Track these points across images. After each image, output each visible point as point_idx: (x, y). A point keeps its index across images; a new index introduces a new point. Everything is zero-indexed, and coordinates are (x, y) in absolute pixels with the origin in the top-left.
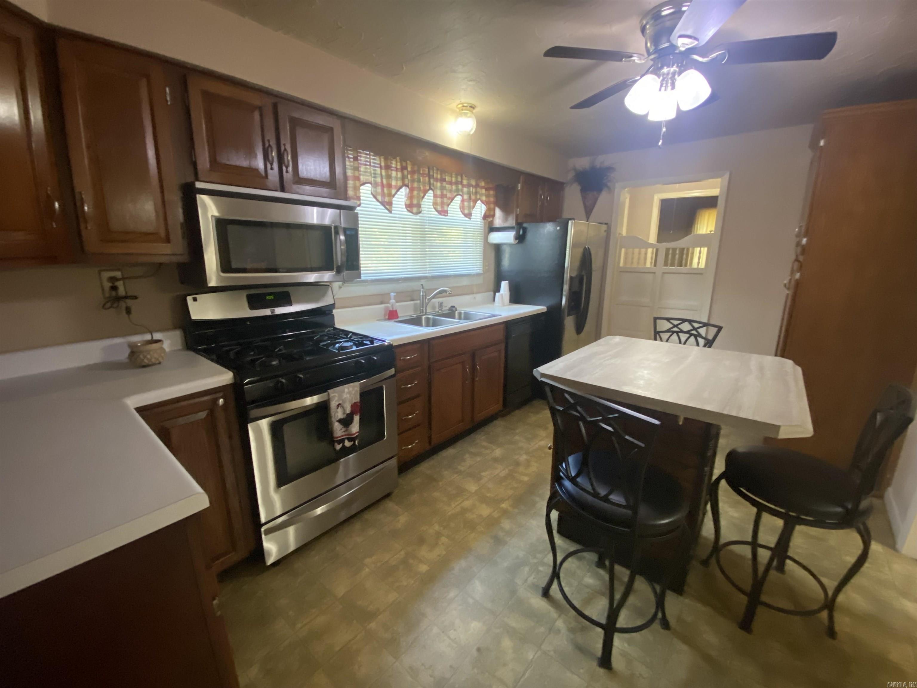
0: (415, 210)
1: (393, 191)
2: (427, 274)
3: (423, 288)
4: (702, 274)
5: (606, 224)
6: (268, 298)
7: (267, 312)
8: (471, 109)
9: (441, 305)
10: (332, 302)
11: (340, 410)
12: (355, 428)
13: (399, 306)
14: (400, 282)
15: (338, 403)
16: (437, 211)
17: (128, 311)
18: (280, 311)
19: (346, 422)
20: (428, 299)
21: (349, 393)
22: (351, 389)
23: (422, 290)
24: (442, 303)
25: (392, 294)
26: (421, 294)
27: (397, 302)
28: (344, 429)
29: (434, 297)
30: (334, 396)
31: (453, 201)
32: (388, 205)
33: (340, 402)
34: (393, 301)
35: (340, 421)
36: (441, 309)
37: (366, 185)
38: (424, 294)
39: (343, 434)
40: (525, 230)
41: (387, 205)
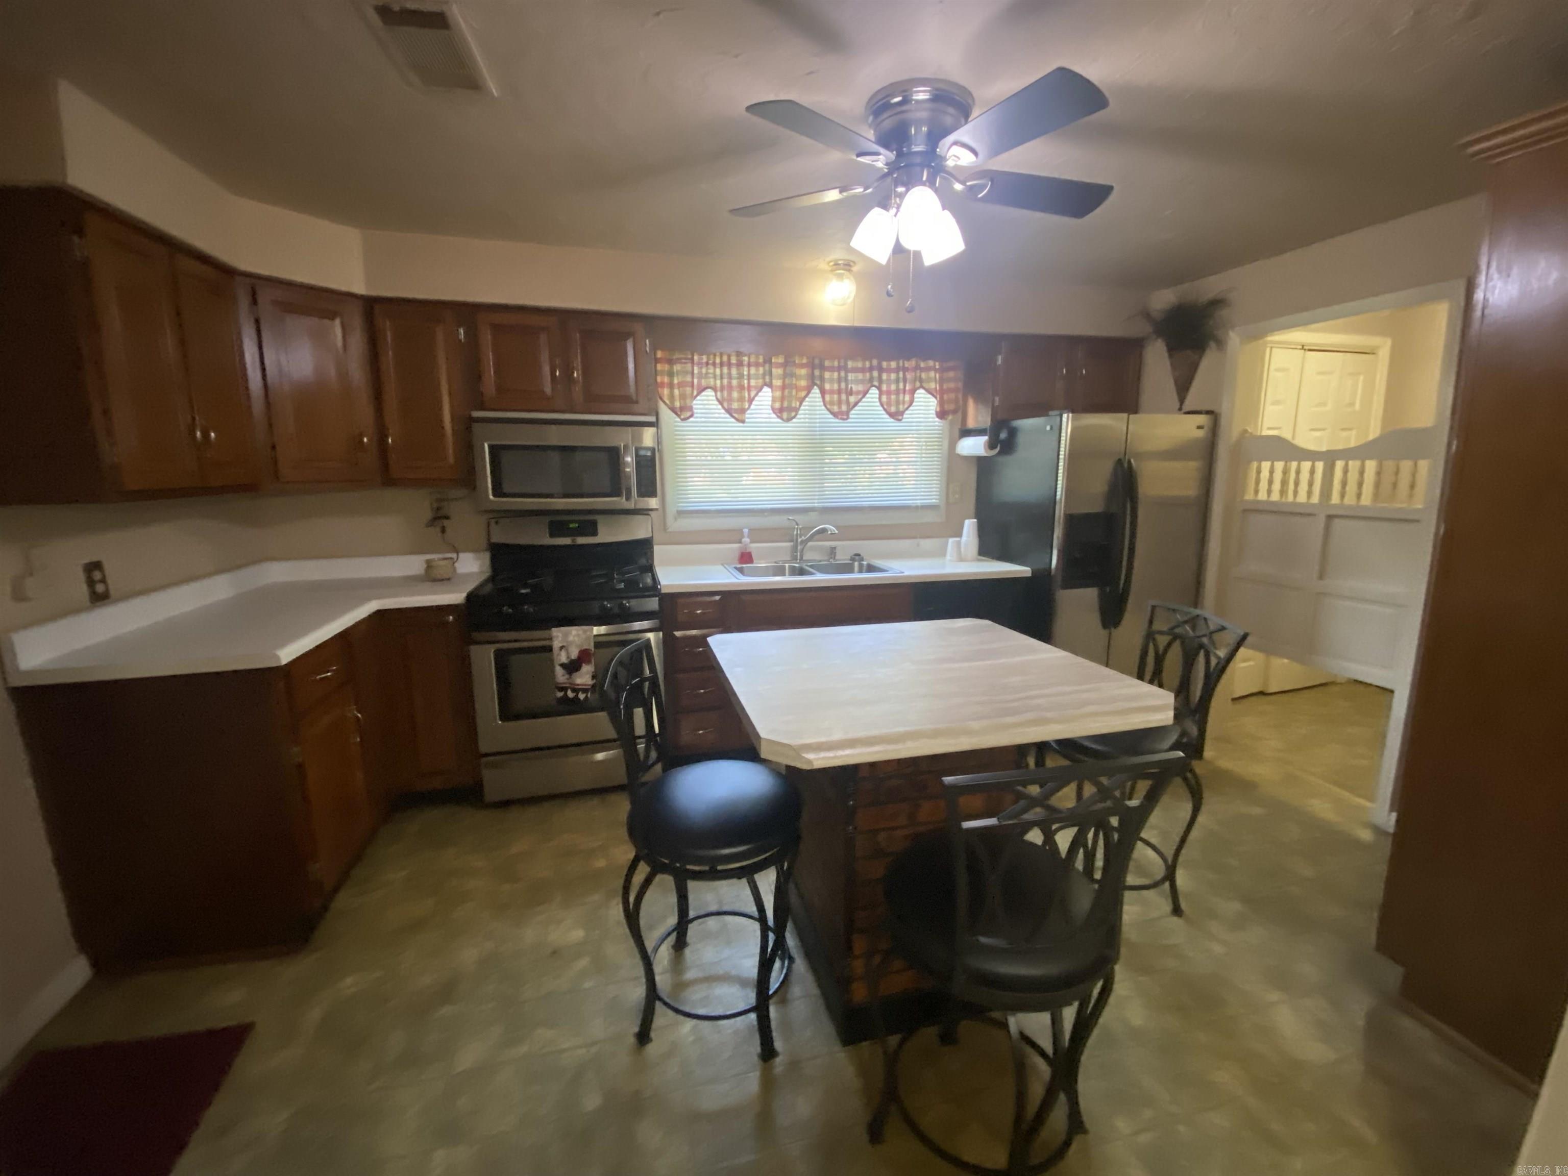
0: (785, 415)
1: (753, 394)
2: (816, 505)
3: (797, 524)
4: (1418, 521)
5: (1208, 412)
6: (571, 526)
7: (566, 541)
8: (848, 268)
9: (833, 551)
10: (649, 535)
11: (563, 654)
12: (584, 677)
13: (754, 547)
14: (766, 514)
15: (561, 645)
16: (832, 413)
17: (443, 530)
18: (581, 540)
19: (572, 667)
20: (802, 542)
21: (578, 635)
22: (581, 632)
23: (796, 527)
24: (835, 548)
25: (746, 531)
26: (795, 533)
27: (752, 542)
28: (567, 676)
29: (811, 538)
30: (558, 637)
31: (868, 396)
32: (738, 414)
33: (565, 644)
34: (746, 540)
35: (563, 665)
36: (833, 556)
37: (707, 390)
38: (799, 532)
39: (566, 681)
40: (1013, 433)
41: (735, 413)
